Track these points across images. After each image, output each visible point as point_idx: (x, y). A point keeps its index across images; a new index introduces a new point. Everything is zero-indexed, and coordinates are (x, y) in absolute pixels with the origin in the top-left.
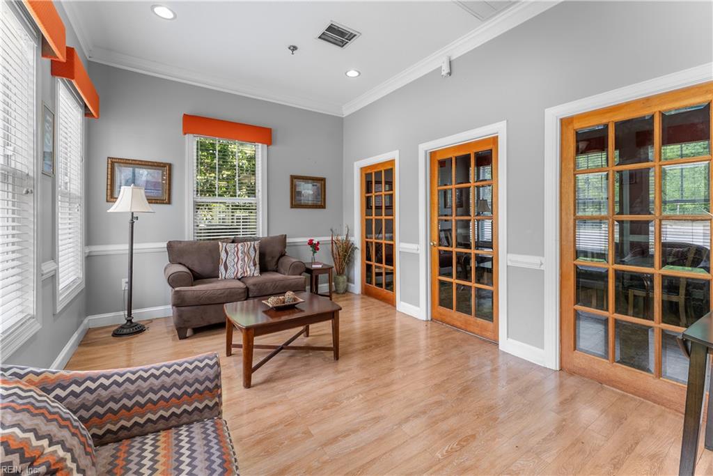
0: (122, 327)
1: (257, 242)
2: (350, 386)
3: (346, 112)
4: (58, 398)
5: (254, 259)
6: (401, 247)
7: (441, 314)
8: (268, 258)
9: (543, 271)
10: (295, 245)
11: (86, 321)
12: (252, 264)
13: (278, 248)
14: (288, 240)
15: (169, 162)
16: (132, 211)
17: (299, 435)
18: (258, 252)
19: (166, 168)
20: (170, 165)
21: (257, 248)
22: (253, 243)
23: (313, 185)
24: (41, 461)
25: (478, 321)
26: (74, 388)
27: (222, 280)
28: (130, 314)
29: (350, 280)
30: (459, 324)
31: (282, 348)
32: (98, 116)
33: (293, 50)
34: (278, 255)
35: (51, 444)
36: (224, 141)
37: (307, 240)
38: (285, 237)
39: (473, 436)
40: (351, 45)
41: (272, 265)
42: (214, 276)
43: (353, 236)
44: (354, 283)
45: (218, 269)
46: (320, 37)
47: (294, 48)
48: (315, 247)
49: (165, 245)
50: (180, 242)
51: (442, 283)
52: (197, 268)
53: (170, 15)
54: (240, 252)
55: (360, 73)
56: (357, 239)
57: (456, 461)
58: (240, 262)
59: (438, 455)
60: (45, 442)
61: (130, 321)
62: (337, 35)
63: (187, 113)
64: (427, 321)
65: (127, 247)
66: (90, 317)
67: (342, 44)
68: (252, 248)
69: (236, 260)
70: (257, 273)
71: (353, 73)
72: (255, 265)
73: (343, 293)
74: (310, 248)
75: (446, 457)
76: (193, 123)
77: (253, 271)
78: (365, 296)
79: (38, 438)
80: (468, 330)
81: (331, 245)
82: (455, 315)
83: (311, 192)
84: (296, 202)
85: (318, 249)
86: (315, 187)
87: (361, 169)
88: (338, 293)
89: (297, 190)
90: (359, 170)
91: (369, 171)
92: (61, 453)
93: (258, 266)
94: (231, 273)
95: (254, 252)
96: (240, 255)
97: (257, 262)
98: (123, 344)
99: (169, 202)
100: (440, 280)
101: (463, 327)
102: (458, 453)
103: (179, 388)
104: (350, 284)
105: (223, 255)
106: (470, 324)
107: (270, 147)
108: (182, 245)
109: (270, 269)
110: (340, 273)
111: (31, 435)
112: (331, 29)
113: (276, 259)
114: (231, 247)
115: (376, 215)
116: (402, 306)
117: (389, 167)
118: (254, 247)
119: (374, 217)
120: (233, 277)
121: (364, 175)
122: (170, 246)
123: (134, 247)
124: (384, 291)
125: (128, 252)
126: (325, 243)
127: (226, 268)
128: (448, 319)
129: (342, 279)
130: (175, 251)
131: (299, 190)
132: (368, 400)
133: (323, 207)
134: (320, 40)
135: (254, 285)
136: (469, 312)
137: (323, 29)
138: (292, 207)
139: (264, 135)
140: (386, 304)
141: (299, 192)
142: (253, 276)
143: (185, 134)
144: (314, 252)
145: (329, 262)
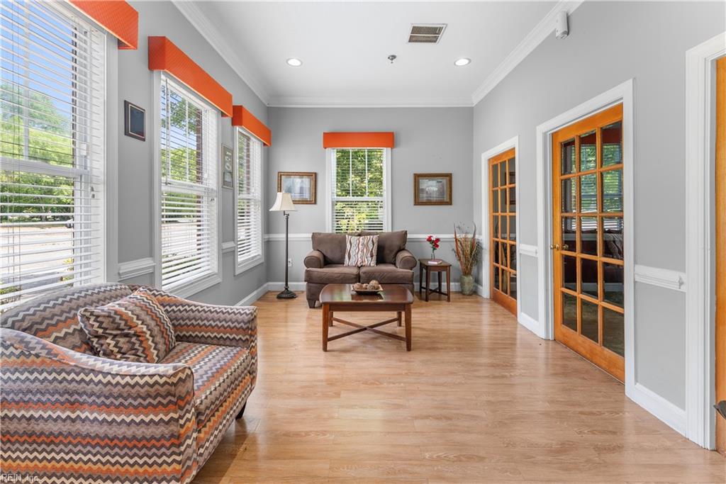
0: (282, 293)
1: (375, 236)
2: (402, 374)
3: (475, 101)
4: (166, 311)
5: (372, 251)
6: (522, 248)
7: (564, 335)
8: (387, 252)
9: (685, 293)
10: (414, 241)
11: (265, 285)
12: (369, 255)
13: (397, 243)
14: (409, 236)
15: (315, 172)
16: (284, 209)
17: (331, 393)
18: (375, 245)
19: (313, 176)
20: (316, 174)
21: (375, 241)
22: (372, 237)
23: (438, 182)
24: (135, 329)
25: (605, 352)
26: (180, 307)
27: (346, 266)
28: (287, 284)
29: (478, 281)
30: (584, 352)
31: (365, 329)
32: (270, 144)
33: (392, 59)
34: (397, 249)
35: (142, 324)
36: (356, 149)
37: (426, 236)
38: (406, 233)
39: (481, 459)
40: (443, 38)
41: (389, 257)
42: (340, 262)
43: (480, 234)
44: (482, 286)
45: (343, 257)
46: (410, 41)
47: (393, 57)
48: (435, 243)
49: (310, 235)
50: (320, 234)
51: (565, 296)
52: (329, 255)
53: (299, 63)
54: (361, 244)
55: (470, 61)
56: (485, 238)
57: (439, 467)
58: (360, 252)
59: (427, 455)
60: (140, 322)
61: (287, 289)
62: (425, 34)
63: (327, 131)
64: (547, 340)
65: (284, 236)
66: (270, 283)
67: (434, 40)
68: (371, 241)
69: (357, 251)
70: (373, 263)
71: (462, 62)
72: (372, 256)
73: (470, 295)
74: (429, 245)
75: (431, 459)
76: (331, 139)
77: (370, 262)
78: (492, 302)
79: (138, 319)
80: (594, 361)
81: (455, 243)
82: (577, 337)
83: (435, 189)
84: (420, 199)
85: (438, 246)
86: (440, 184)
87: (489, 160)
88: (464, 294)
89: (420, 188)
90: (487, 162)
91: (495, 163)
92: (145, 329)
93: (375, 257)
94: (353, 262)
95: (372, 245)
96: (360, 246)
97: (375, 254)
98: (282, 304)
99: (315, 203)
100: (563, 292)
101: (588, 356)
102: (447, 463)
103: (227, 322)
104: (479, 286)
105: (348, 245)
106: (597, 354)
107: (395, 149)
108: (321, 235)
109: (388, 261)
110: (467, 272)
111: (135, 317)
112: (416, 30)
113: (394, 253)
114: (354, 239)
115: (501, 212)
116: (523, 318)
117: (512, 157)
118: (373, 241)
119: (500, 214)
120: (354, 265)
121: (491, 167)
122: (314, 236)
123: (289, 236)
124: (508, 297)
125: (285, 239)
126: (447, 241)
127: (349, 258)
128: (572, 343)
129: (468, 280)
130: (317, 240)
131: (423, 187)
132: (405, 390)
133: (450, 203)
134: (410, 43)
135: (365, 273)
136: (595, 339)
137: (408, 34)
138: (415, 205)
139: (388, 139)
140: (510, 313)
141: (422, 189)
142: (370, 265)
143: (325, 148)
144: (434, 249)
145: (451, 259)
